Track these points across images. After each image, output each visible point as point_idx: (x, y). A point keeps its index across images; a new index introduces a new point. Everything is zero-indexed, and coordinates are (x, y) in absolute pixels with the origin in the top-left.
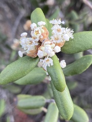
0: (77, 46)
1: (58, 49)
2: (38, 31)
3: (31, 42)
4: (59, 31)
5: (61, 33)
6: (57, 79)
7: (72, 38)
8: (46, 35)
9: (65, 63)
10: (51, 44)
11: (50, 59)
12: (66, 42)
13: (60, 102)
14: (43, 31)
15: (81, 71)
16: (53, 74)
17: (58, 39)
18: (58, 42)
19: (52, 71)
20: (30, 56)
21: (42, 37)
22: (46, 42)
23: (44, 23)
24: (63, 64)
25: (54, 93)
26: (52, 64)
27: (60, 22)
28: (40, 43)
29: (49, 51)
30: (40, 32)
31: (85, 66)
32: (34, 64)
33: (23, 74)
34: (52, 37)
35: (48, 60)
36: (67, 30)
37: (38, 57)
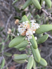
0: (41, 31)
1: (34, 32)
2: (26, 25)
3: (23, 29)
4: (34, 25)
5: (35, 26)
6: (34, 44)
7: (39, 27)
10: (31, 30)
12: (37, 29)
13: (35, 55)
14: (28, 25)
16: (32, 42)
20: (22, 35)
21: (27, 27)
22: (29, 29)
24: (36, 38)
25: (32, 51)
26: (32, 38)
27: (34, 21)
28: (26, 30)
29: (31, 33)
31: (45, 39)
33: (19, 43)
34: (31, 27)
35: (30, 37)
36: (37, 24)
37: (25, 36)
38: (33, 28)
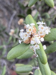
0: (53, 37)
1: (43, 40)
2: (31, 29)
3: (26, 35)
4: (42, 28)
6: (42, 57)
7: (50, 32)
8: (35, 31)
9: (46, 47)
10: (38, 36)
11: (38, 45)
14: (34, 29)
15: (54, 50)
17: (42, 33)
18: (42, 35)
19: (39, 52)
21: (33, 33)
22: (35, 36)
23: (34, 24)
26: (39, 48)
27: (42, 23)
28: (32, 36)
29: (38, 41)
30: (32, 30)
32: (28, 47)
33: (21, 54)
34: (38, 32)
35: (37, 46)
36: (47, 28)
37: (30, 43)
38: (41, 33)
